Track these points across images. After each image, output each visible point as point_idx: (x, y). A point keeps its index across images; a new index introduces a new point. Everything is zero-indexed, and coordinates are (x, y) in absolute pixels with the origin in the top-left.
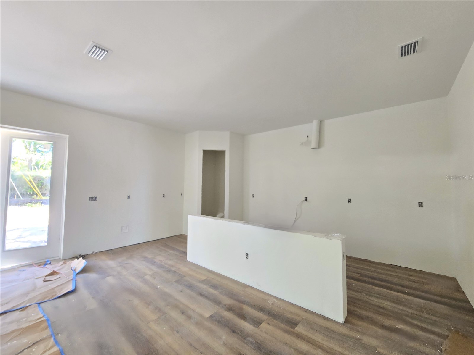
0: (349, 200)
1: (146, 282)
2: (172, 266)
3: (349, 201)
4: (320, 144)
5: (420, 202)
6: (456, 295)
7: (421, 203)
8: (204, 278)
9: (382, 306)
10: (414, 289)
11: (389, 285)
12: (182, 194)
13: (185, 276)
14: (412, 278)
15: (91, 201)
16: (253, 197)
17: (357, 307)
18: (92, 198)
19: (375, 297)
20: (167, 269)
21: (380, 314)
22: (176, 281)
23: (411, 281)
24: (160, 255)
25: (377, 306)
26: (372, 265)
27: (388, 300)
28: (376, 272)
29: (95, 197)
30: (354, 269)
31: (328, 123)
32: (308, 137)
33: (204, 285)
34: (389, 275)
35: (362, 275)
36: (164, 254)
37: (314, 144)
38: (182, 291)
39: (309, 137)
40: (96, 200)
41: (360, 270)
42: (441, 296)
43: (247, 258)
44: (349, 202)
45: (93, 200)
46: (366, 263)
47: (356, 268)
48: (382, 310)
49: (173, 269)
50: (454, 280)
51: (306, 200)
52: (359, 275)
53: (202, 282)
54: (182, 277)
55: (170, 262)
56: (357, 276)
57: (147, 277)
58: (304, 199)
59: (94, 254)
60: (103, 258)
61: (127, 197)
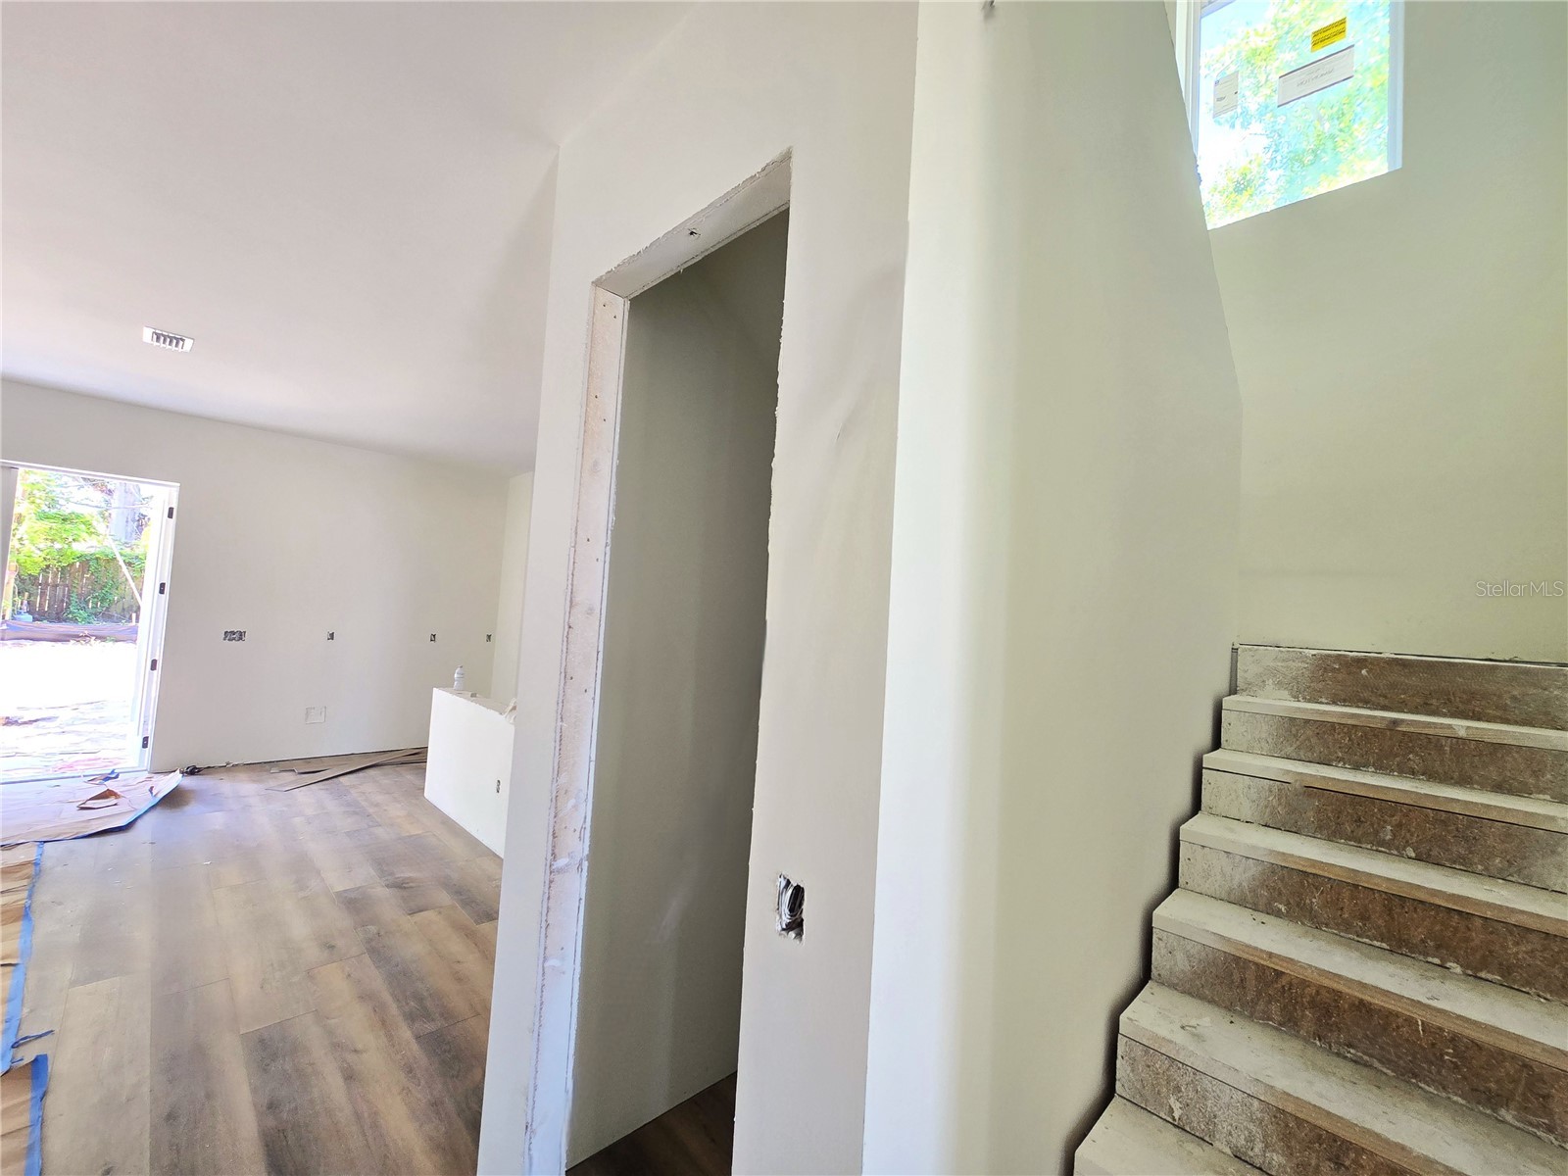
1: (285, 828)
2: (376, 805)
8: (415, 832)
12: (489, 637)
15: (229, 640)
18: (233, 633)
20: (358, 810)
22: (347, 833)
29: (242, 633)
40: (242, 639)
43: (497, 791)
45: (234, 639)
54: (371, 826)
57: (297, 821)
59: (228, 768)
60: (242, 776)
61: (327, 636)
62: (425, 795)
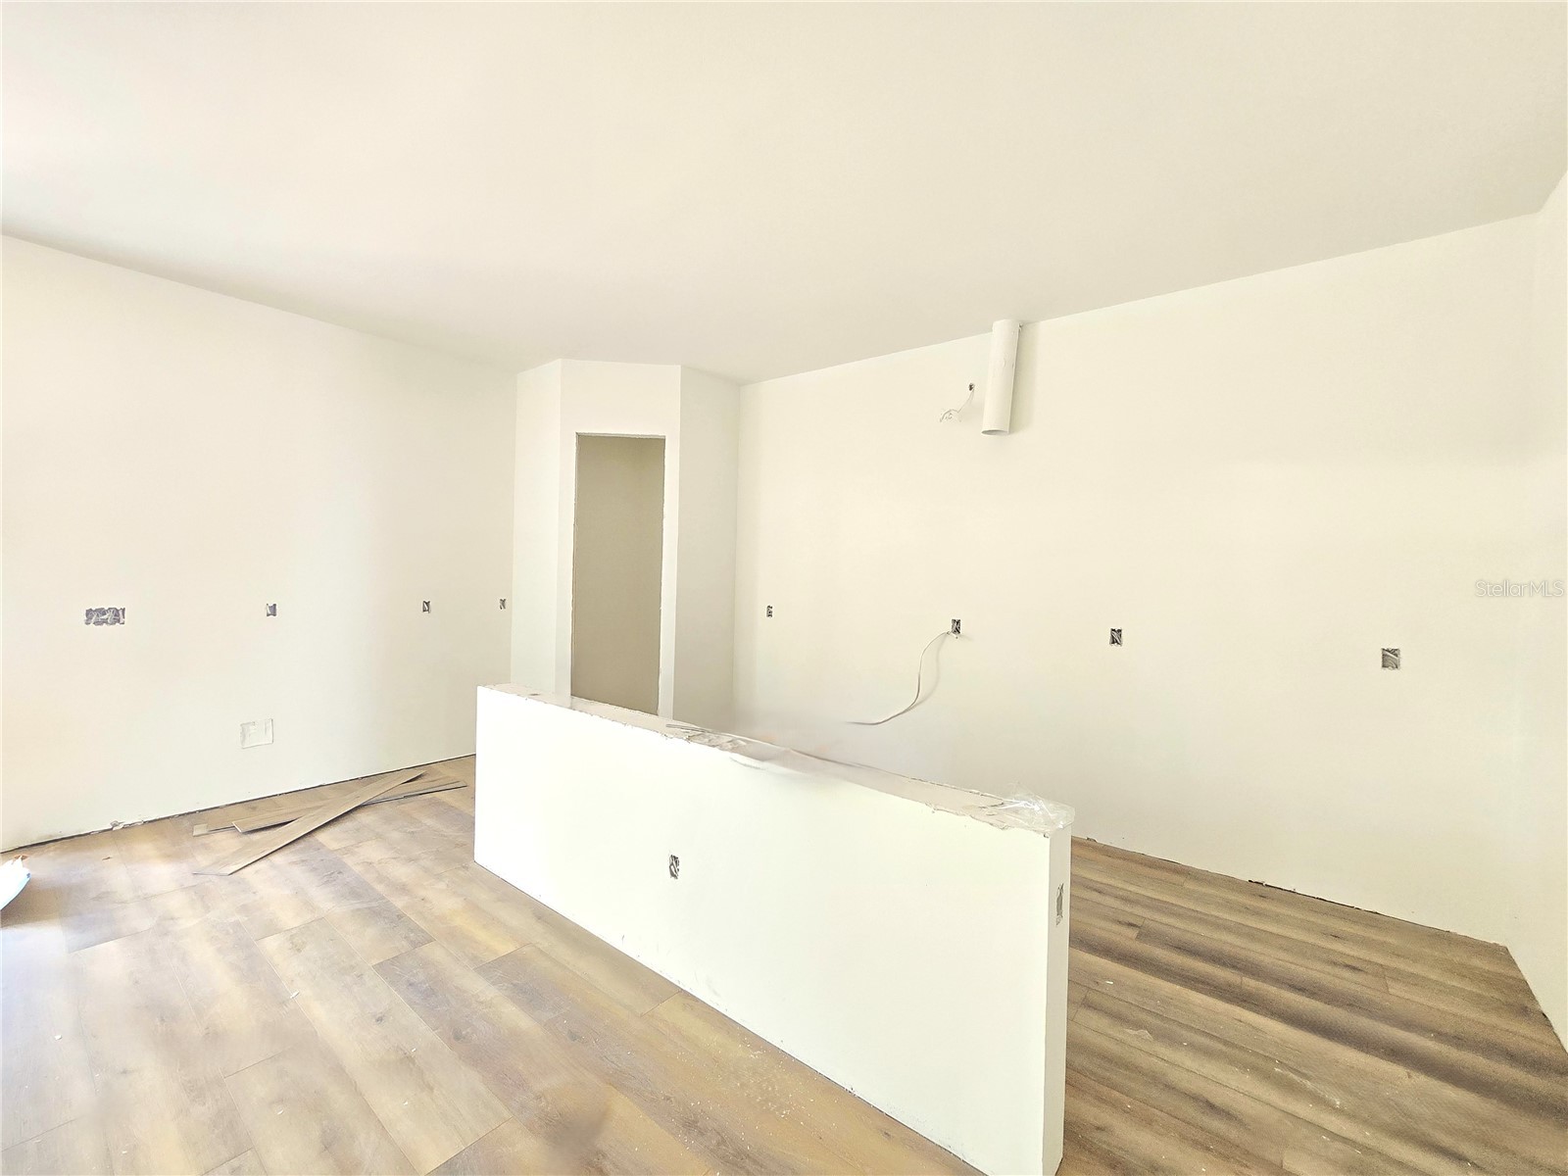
0: (1115, 635)
1: (252, 968)
2: (403, 889)
3: (1116, 637)
4: (1014, 418)
5: (1387, 650)
6: (1518, 1033)
7: (1394, 652)
8: (504, 948)
9: (1220, 1097)
10: (1352, 1003)
11: (1251, 984)
12: (503, 601)
13: (430, 940)
14: (1338, 946)
15: (97, 623)
16: (770, 614)
17: (1114, 1105)
18: (102, 612)
19: (1193, 1047)
20: (374, 904)
21: (1208, 1149)
22: (379, 967)
23: (1335, 964)
24: (379, 837)
25: (1195, 1098)
26: (1190, 885)
27: (1245, 1067)
28: (1202, 920)
29: (118, 611)
30: (1117, 904)
31: (1048, 332)
32: (971, 388)
33: (494, 984)
34: (1252, 935)
35: (1145, 934)
36: (396, 835)
37: (991, 415)
38: (379, 1020)
39: (975, 388)
40: (119, 621)
41: (1139, 911)
42: (1458, 1040)
43: (673, 875)
44: (1114, 641)
45: (105, 621)
46: (1165, 875)
47: (1126, 900)
48: (1217, 1125)
49: (400, 903)
50: (1501, 954)
51: (957, 631)
52: (1132, 933)
53: (495, 969)
54: (416, 944)
55: (401, 872)
56: (1126, 939)
57: (272, 945)
58: (949, 627)
59: (116, 835)
60: (145, 847)
61: (266, 610)
62: (477, 858)
